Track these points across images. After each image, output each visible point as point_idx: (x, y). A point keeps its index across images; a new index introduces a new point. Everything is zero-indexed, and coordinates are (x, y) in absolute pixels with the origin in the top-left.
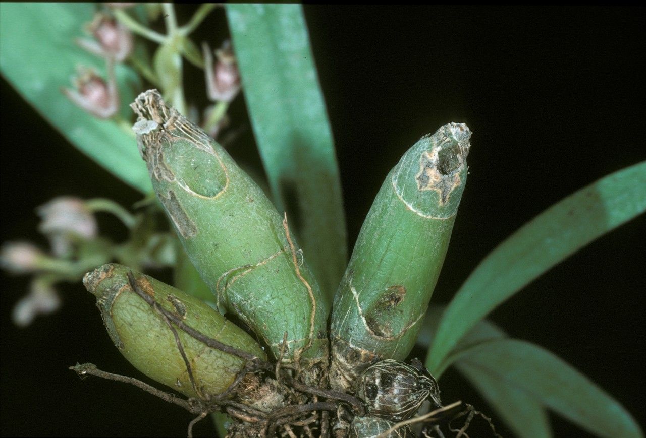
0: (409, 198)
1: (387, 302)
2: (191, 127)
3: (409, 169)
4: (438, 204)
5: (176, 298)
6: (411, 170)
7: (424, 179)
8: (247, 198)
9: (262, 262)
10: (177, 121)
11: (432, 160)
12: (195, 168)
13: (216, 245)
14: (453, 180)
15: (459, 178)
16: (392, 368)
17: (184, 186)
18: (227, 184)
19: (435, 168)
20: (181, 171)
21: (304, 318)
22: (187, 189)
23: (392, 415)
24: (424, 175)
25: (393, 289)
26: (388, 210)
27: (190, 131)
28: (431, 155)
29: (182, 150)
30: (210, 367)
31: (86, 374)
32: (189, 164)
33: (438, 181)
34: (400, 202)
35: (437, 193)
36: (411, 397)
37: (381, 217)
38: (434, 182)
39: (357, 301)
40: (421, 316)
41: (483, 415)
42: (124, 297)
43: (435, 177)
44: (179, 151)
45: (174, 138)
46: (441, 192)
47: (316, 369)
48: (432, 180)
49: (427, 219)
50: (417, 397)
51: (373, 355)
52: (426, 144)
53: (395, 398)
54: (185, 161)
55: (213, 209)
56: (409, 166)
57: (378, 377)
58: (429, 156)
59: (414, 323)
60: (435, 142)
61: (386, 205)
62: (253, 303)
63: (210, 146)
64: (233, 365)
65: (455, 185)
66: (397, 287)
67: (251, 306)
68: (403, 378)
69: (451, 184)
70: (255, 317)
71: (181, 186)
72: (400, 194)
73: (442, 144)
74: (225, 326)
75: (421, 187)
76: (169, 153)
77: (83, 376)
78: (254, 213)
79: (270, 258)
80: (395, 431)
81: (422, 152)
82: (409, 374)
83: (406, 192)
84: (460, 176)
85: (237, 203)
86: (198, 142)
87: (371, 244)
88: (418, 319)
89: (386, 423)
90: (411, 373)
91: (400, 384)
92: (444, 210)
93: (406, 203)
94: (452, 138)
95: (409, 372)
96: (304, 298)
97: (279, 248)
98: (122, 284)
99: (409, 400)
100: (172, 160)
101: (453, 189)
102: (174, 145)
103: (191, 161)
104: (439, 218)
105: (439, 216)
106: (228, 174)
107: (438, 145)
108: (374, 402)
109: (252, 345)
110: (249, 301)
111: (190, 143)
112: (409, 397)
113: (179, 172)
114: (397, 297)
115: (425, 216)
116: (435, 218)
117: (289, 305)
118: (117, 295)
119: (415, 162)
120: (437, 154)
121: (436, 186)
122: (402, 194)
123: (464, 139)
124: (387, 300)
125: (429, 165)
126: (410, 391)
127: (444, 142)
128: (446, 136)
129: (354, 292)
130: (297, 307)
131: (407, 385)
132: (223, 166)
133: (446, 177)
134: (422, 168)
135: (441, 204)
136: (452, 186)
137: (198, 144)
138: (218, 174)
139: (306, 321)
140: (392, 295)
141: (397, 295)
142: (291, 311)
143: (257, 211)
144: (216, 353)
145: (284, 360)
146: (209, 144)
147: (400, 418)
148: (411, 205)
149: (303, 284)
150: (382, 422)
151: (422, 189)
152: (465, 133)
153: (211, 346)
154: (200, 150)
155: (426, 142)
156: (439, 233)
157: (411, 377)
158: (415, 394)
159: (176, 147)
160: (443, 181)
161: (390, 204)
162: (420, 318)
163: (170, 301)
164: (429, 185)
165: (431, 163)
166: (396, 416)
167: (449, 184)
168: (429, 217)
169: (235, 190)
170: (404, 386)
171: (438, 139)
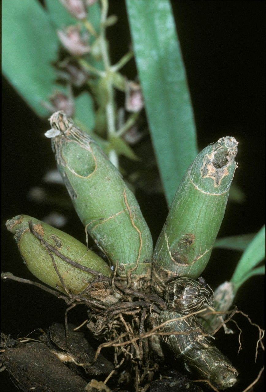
0: (196, 182)
1: (185, 243)
2: (80, 134)
3: (197, 164)
4: (214, 186)
5: (57, 237)
6: (198, 165)
7: (205, 171)
8: (106, 178)
9: (111, 216)
10: (72, 130)
11: (211, 159)
12: (79, 159)
13: (86, 206)
14: (224, 172)
15: (227, 171)
16: (184, 283)
17: (71, 169)
18: (96, 169)
19: (212, 164)
20: (70, 161)
21: (135, 251)
22: (73, 171)
23: (182, 311)
24: (205, 169)
25: (187, 236)
26: (185, 188)
27: (79, 137)
28: (210, 156)
29: (72, 147)
30: (74, 279)
31: (7, 278)
32: (76, 156)
33: (213, 172)
34: (191, 184)
35: (212, 179)
36: (194, 301)
37: (181, 192)
38: (211, 173)
39: (167, 242)
40: (207, 251)
41: (242, 313)
42: (26, 236)
43: (212, 170)
44: (70, 149)
45: (68, 140)
46: (215, 179)
47: (142, 281)
48: (210, 171)
49: (206, 195)
50: (198, 301)
51: (175, 274)
52: (208, 149)
53: (183, 301)
54: (73, 155)
55: (86, 184)
56: (197, 162)
57: (175, 288)
58: (209, 157)
59: (202, 256)
60: (214, 149)
61: (184, 185)
62: (106, 241)
63: (89, 146)
64: (87, 278)
65: (224, 175)
66: (189, 234)
67: (105, 243)
68: (190, 289)
69: (222, 174)
70: (107, 249)
71: (70, 169)
72: (192, 179)
73: (217, 150)
74: (86, 254)
75: (203, 176)
76: (65, 149)
77: (5, 279)
78: (108, 187)
79: (117, 214)
80: (185, 320)
81: (205, 154)
82: (193, 287)
83: (194, 178)
84: (228, 169)
85: (100, 181)
86: (82, 143)
87: (175, 208)
88: (204, 254)
89: (179, 315)
90: (195, 287)
91: (187, 293)
92: (217, 189)
93: (195, 185)
94: (224, 146)
95: (193, 286)
96: (136, 239)
97: (122, 209)
98: (26, 228)
99: (192, 302)
100: (66, 154)
101: (223, 177)
102: (68, 145)
103: (77, 155)
104: (214, 194)
105: (214, 193)
106: (97, 163)
107: (215, 150)
108: (172, 302)
109: (101, 266)
110: (104, 240)
111: (77, 144)
112: (193, 301)
113: (69, 161)
114: (190, 240)
115: (205, 193)
116: (212, 194)
117: (126, 243)
118: (22, 234)
119: (201, 160)
120: (213, 156)
121: (212, 175)
122: (193, 179)
123: (232, 147)
124: (185, 241)
125: (208, 162)
126: (193, 297)
127: (219, 149)
128: (221, 145)
129: (166, 237)
130: (131, 244)
131: (191, 293)
132: (95, 158)
133: (219, 170)
134: (204, 164)
135: (215, 186)
136: (222, 175)
137: (82, 144)
138: (92, 162)
139: (136, 252)
140: (187, 239)
141: (190, 239)
142: (127, 246)
143: (111, 186)
144: (77, 270)
145: (122, 275)
146: (88, 144)
147: (188, 313)
148: (198, 186)
149: (136, 230)
150: (176, 315)
151: (204, 177)
152: (232, 143)
153: (74, 266)
154: (82, 148)
155: (208, 148)
156: (215, 203)
157: (194, 289)
158: (197, 299)
159: (69, 146)
160: (217, 172)
161: (186, 185)
162: (206, 253)
163: (52, 239)
164: (207, 175)
165: (210, 162)
166: (185, 311)
167: (220, 174)
168: (208, 193)
169: (100, 173)
170: (190, 294)
171: (216, 146)
